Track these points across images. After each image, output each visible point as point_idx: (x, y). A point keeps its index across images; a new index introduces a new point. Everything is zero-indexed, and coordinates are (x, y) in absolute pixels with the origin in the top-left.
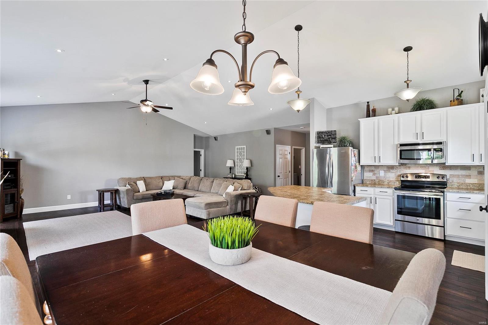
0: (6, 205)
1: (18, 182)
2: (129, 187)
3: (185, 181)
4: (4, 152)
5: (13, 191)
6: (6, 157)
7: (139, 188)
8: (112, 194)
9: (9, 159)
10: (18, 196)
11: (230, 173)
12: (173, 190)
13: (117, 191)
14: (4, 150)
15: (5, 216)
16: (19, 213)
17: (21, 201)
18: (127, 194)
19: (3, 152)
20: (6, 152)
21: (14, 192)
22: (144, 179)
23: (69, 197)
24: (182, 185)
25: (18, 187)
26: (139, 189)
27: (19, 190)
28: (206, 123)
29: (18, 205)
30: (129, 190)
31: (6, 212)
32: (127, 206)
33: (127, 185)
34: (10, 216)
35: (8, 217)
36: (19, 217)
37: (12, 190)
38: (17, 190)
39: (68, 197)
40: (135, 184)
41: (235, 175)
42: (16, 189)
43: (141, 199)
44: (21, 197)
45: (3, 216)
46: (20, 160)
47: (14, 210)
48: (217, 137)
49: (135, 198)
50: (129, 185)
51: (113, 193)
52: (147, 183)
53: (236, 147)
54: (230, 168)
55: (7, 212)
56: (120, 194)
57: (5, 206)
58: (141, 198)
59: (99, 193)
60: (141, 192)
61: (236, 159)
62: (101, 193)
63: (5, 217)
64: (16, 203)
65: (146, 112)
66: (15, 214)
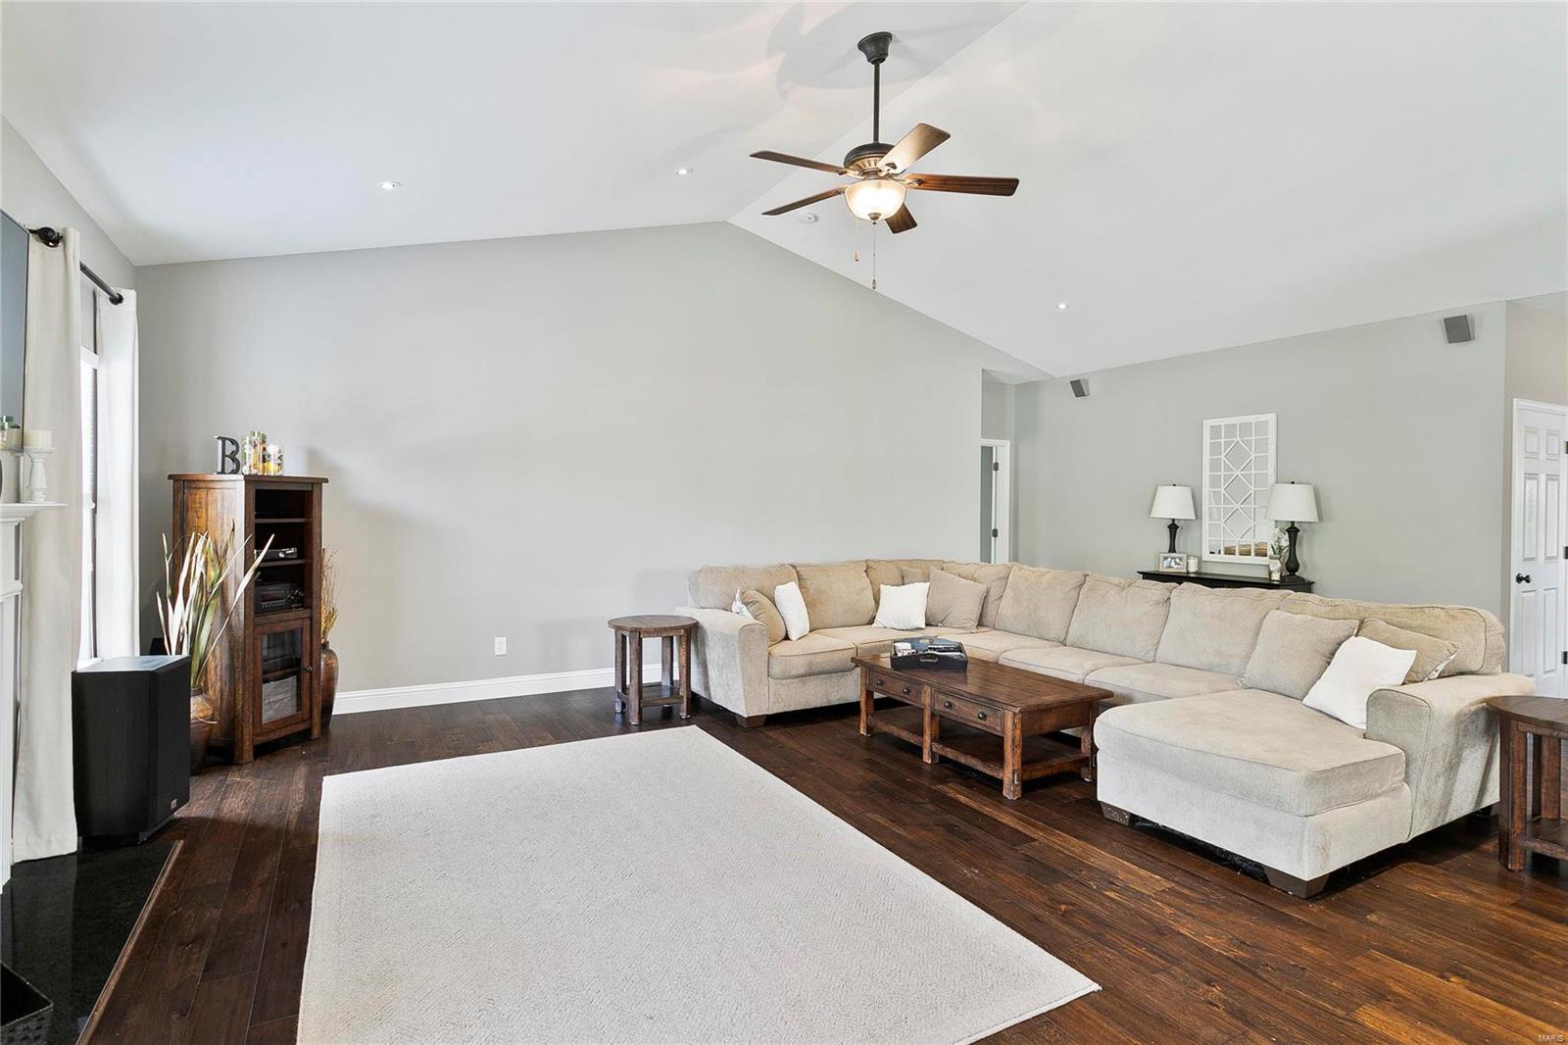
0: (266, 681)
1: (315, 582)
2: (747, 617)
3: (981, 588)
4: (264, 449)
5: (294, 619)
6: (272, 469)
7: (786, 617)
8: (668, 643)
9: (281, 479)
10: (314, 641)
11: (1172, 549)
12: (932, 632)
13: (692, 633)
14: (264, 442)
15: (262, 735)
16: (317, 719)
17: (326, 665)
18: (745, 650)
19: (260, 448)
20: (272, 450)
21: (296, 625)
22: (797, 572)
23: (500, 646)
24: (969, 609)
25: (315, 604)
26: (788, 624)
27: (316, 615)
28: (1062, 306)
29: (315, 683)
30: (752, 631)
31: (268, 715)
32: (743, 707)
33: (737, 605)
34: (283, 733)
35: (273, 736)
36: (316, 732)
37: (291, 615)
38: (311, 618)
39: (497, 646)
40: (766, 601)
41: (1200, 562)
42: (303, 613)
43: (803, 676)
44: (325, 646)
45: (257, 736)
46: (318, 483)
47: (299, 706)
48: (1086, 381)
49: (776, 670)
50: (746, 604)
51: (672, 638)
52: (811, 591)
53: (1208, 423)
54: (1173, 528)
55: (270, 713)
56: (704, 644)
57: (265, 686)
58: (802, 671)
59: (620, 638)
60: (793, 636)
61: (1206, 482)
62: (629, 638)
63: (264, 739)
64: (308, 675)
65: (875, 217)
66: (303, 721)
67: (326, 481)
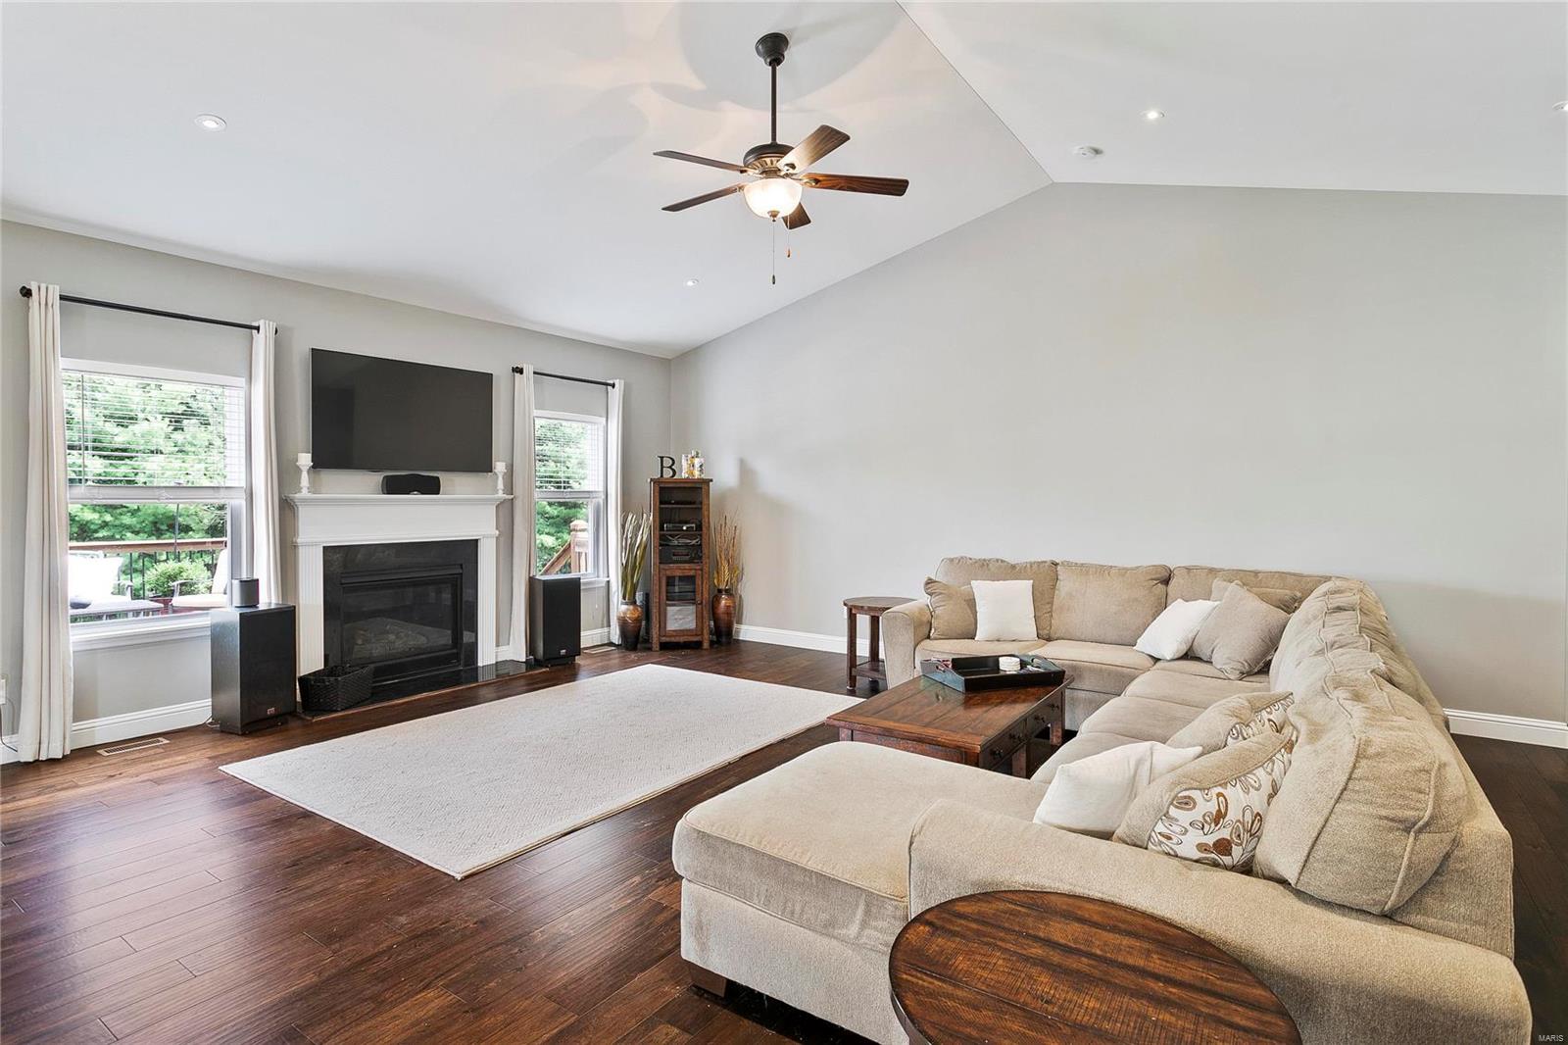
1: (704, 546)
5: (689, 569)
6: (696, 474)
7: (979, 615)
10: (704, 585)
15: (666, 636)
16: (706, 636)
21: (691, 573)
22: (1055, 572)
25: (704, 561)
26: (978, 622)
27: (705, 569)
29: (704, 612)
34: (682, 639)
36: (705, 645)
37: (687, 566)
38: (701, 570)
42: (696, 566)
44: (726, 591)
45: (662, 636)
47: (696, 625)
55: (676, 625)
60: (980, 636)
63: (667, 640)
64: (699, 606)
65: (774, 215)
66: (696, 635)
67: (711, 480)
